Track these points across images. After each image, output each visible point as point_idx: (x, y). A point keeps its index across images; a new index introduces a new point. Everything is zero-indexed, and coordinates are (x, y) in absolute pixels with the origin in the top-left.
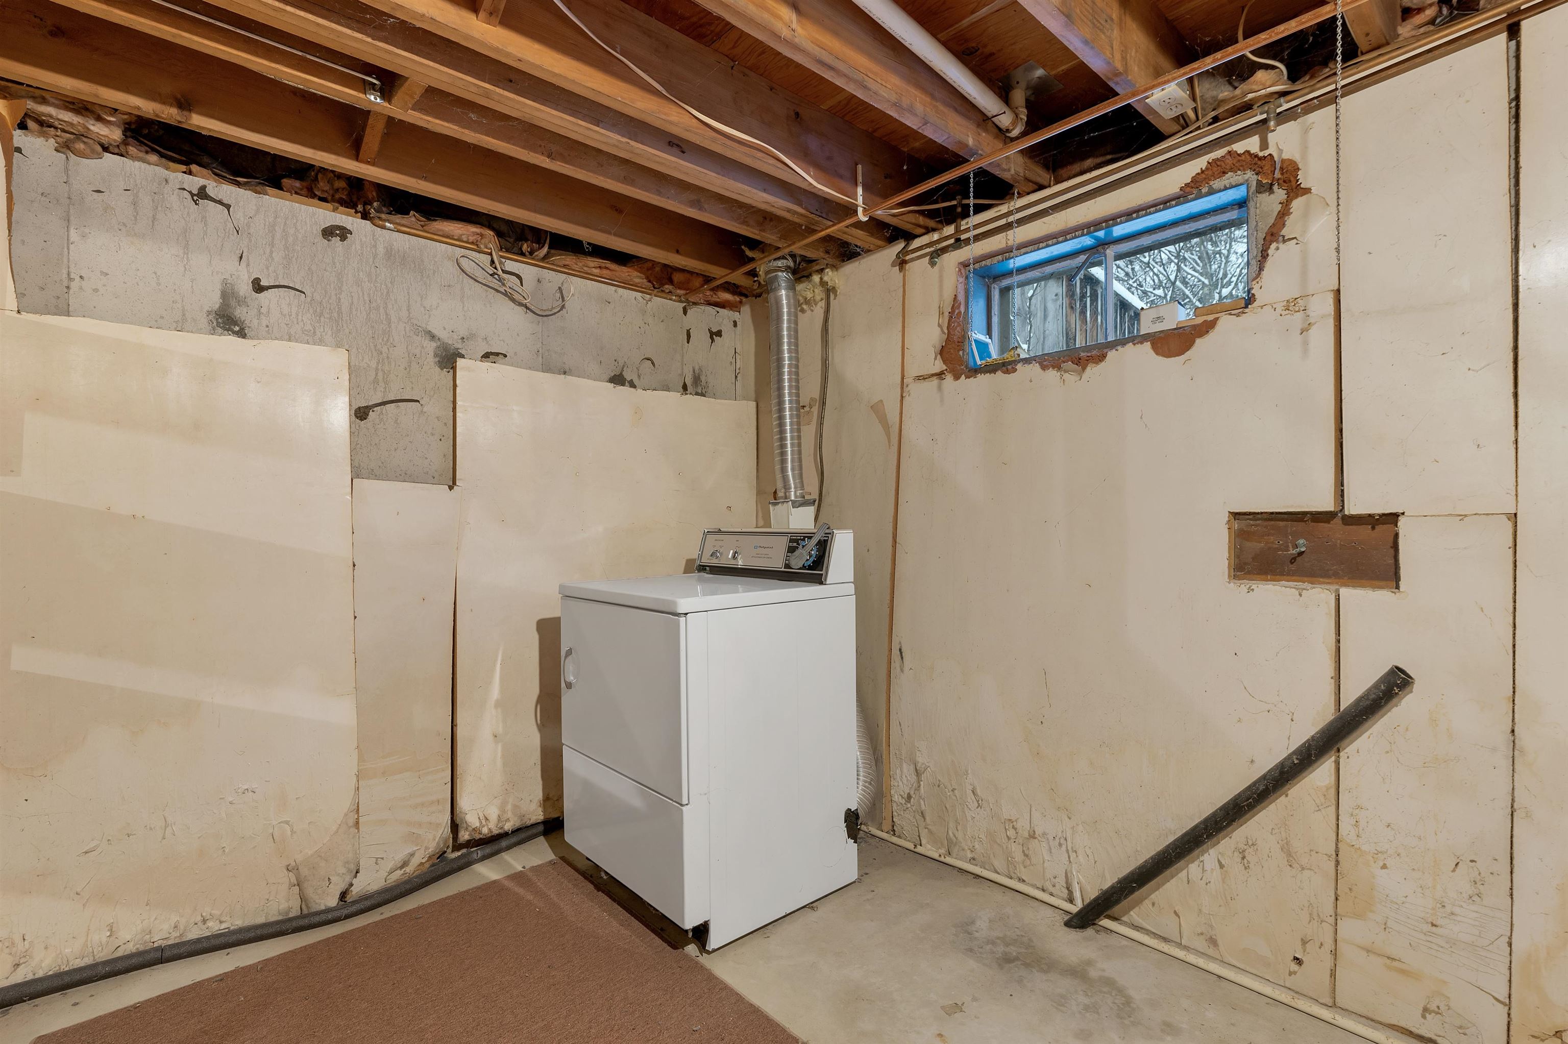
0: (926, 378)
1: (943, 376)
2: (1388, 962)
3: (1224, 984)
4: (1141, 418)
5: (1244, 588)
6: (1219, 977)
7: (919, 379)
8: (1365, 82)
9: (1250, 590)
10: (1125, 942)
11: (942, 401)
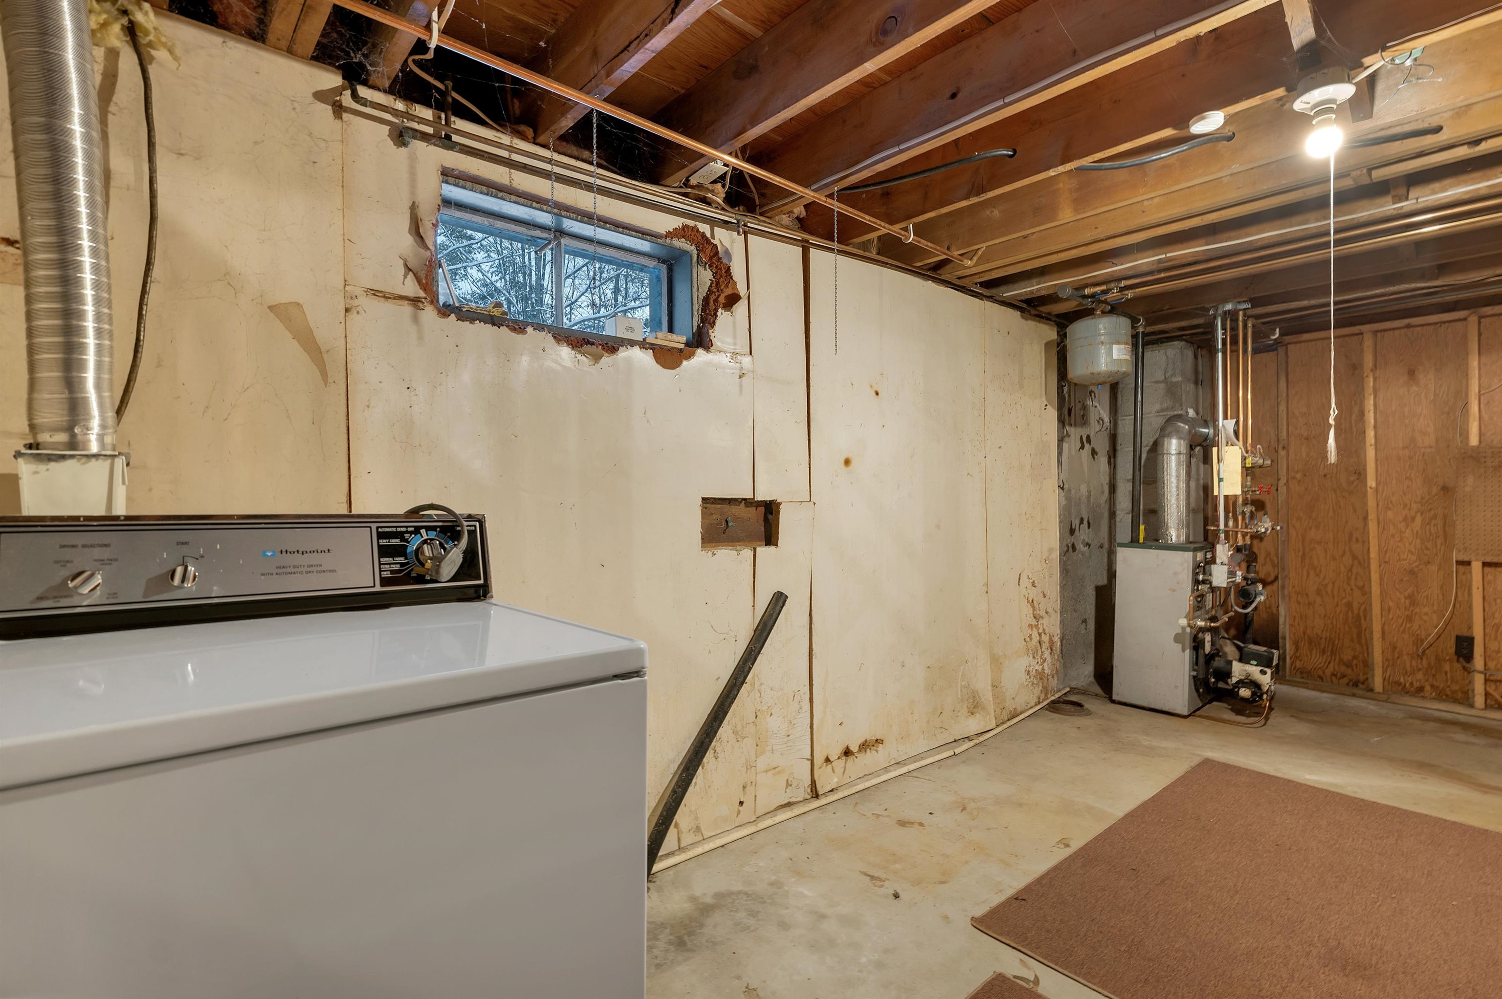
0: (389, 298)
1: (420, 305)
2: (773, 771)
3: (729, 847)
4: (645, 414)
5: (710, 554)
6: (722, 846)
7: (374, 294)
8: (767, 235)
9: (714, 554)
10: (671, 872)
11: (420, 337)
